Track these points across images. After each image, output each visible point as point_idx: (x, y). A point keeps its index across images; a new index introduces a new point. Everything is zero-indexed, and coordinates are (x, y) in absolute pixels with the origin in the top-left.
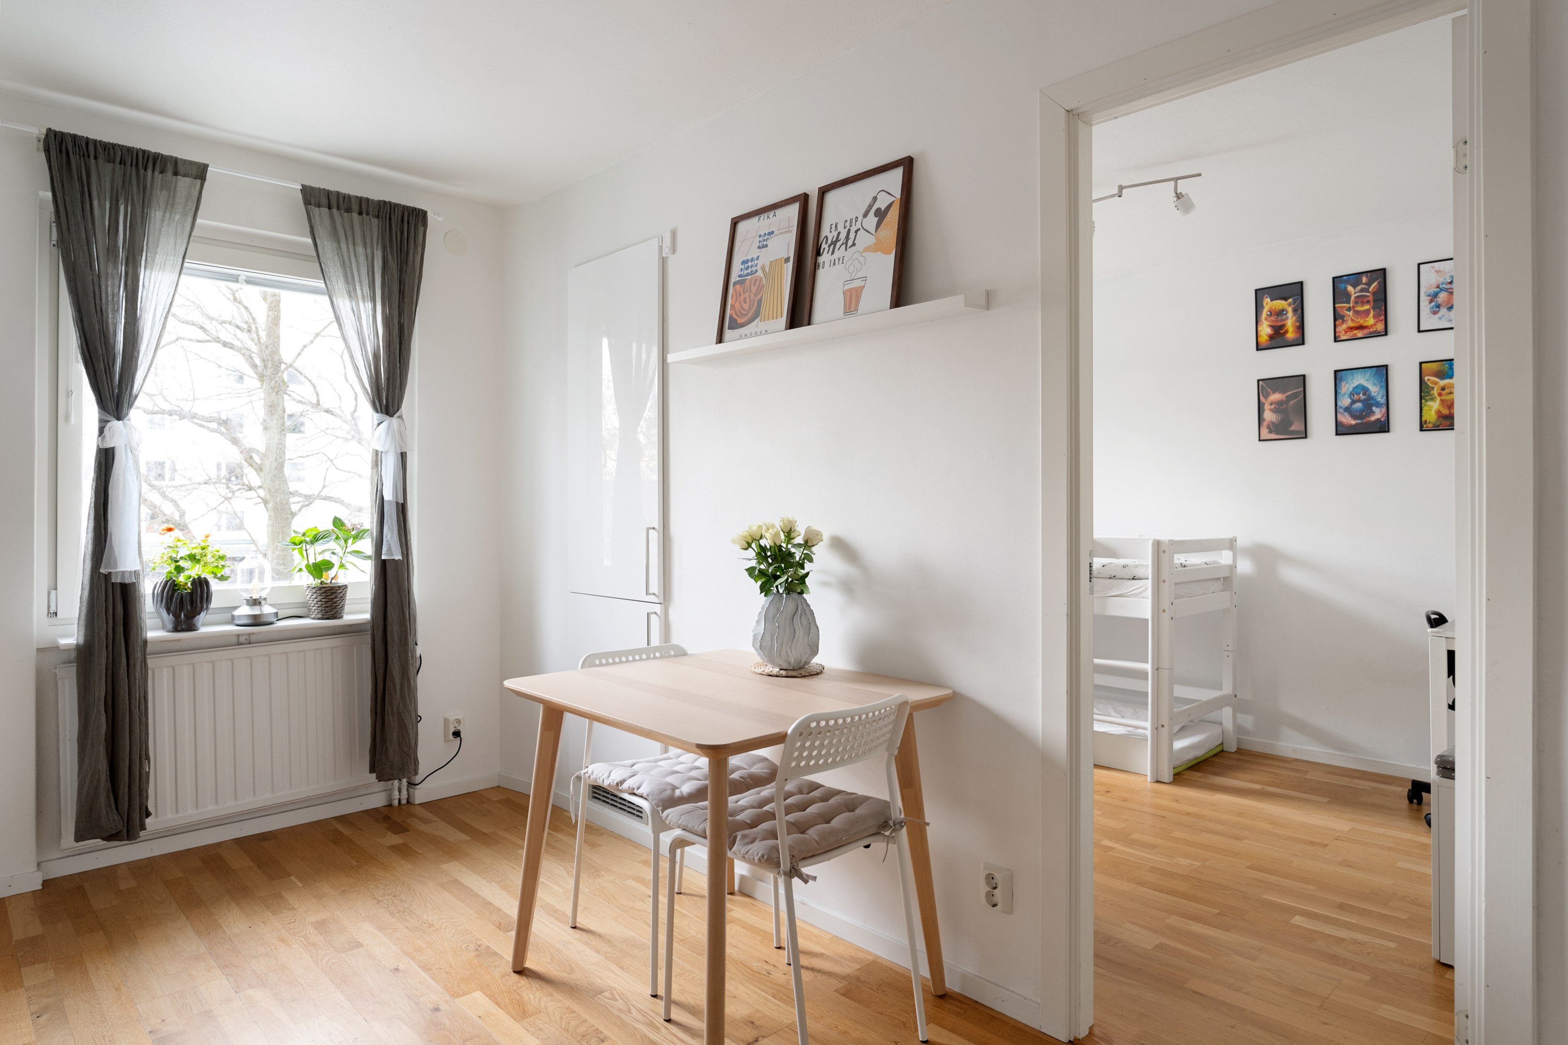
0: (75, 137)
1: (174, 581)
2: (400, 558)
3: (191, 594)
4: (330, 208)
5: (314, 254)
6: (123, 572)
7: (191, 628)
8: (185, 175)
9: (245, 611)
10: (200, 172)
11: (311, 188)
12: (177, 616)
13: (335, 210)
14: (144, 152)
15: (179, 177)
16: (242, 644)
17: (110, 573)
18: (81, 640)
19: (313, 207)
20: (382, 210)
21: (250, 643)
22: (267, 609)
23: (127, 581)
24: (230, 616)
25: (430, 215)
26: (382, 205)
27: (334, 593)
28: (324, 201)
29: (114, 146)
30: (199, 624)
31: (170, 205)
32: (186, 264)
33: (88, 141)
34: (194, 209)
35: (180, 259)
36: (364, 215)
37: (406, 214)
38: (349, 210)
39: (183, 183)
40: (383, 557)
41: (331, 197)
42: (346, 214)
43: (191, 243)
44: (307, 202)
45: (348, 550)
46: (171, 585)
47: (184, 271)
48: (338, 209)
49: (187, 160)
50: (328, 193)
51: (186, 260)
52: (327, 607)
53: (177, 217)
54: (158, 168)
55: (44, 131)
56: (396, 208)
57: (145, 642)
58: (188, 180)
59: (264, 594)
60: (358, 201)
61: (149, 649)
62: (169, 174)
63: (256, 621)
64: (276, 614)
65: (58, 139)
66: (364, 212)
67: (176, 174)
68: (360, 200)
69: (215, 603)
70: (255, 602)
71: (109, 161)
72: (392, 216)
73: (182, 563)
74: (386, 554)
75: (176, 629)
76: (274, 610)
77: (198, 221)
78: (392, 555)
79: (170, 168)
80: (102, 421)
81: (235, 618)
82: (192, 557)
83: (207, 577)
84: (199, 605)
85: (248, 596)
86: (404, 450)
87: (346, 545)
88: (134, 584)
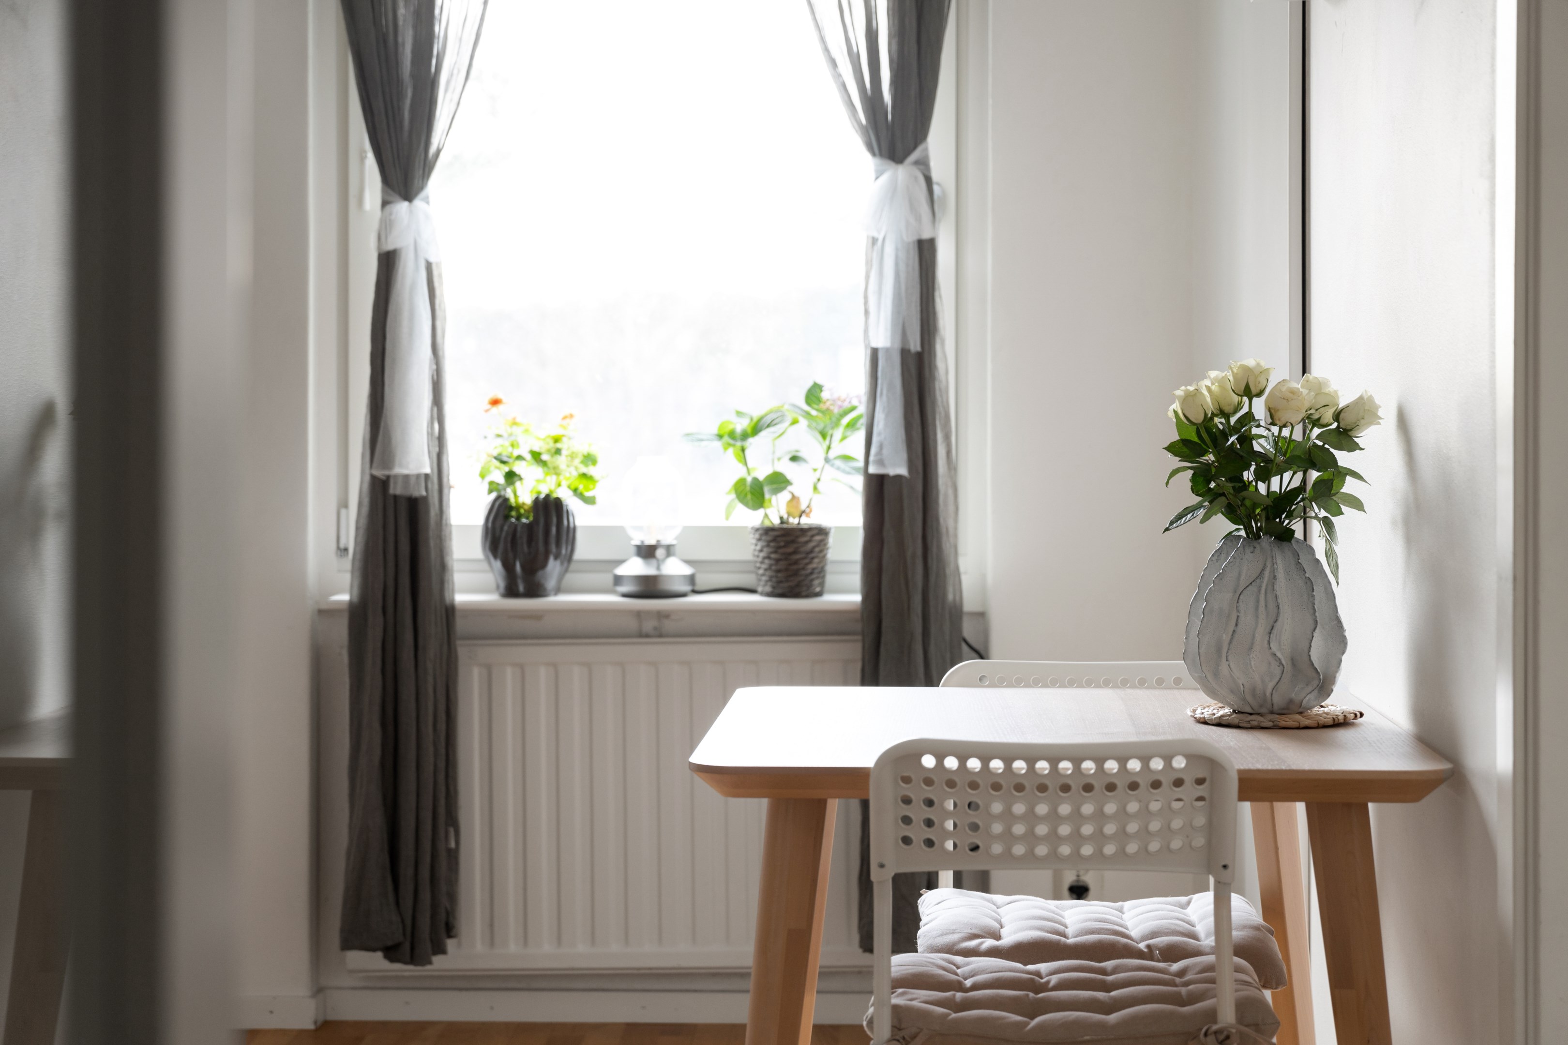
1: (506, 500)
2: (902, 470)
3: (530, 527)
6: (407, 477)
7: (535, 590)
9: (635, 567)
12: (508, 567)
16: (647, 636)
17: (388, 477)
18: (356, 599)
22: (674, 569)
23: (416, 494)
24: (612, 578)
30: (550, 584)
40: (872, 470)
45: (832, 454)
46: (500, 506)
57: (450, 611)
59: (668, 539)
61: (461, 625)
64: (691, 579)
69: (583, 550)
70: (647, 552)
73: (518, 468)
75: (511, 592)
76: (687, 570)
78: (883, 464)
80: (385, 204)
81: (618, 580)
82: (536, 456)
83: (564, 495)
84: (541, 548)
85: (638, 538)
86: (926, 235)
87: (827, 442)
88: (425, 499)
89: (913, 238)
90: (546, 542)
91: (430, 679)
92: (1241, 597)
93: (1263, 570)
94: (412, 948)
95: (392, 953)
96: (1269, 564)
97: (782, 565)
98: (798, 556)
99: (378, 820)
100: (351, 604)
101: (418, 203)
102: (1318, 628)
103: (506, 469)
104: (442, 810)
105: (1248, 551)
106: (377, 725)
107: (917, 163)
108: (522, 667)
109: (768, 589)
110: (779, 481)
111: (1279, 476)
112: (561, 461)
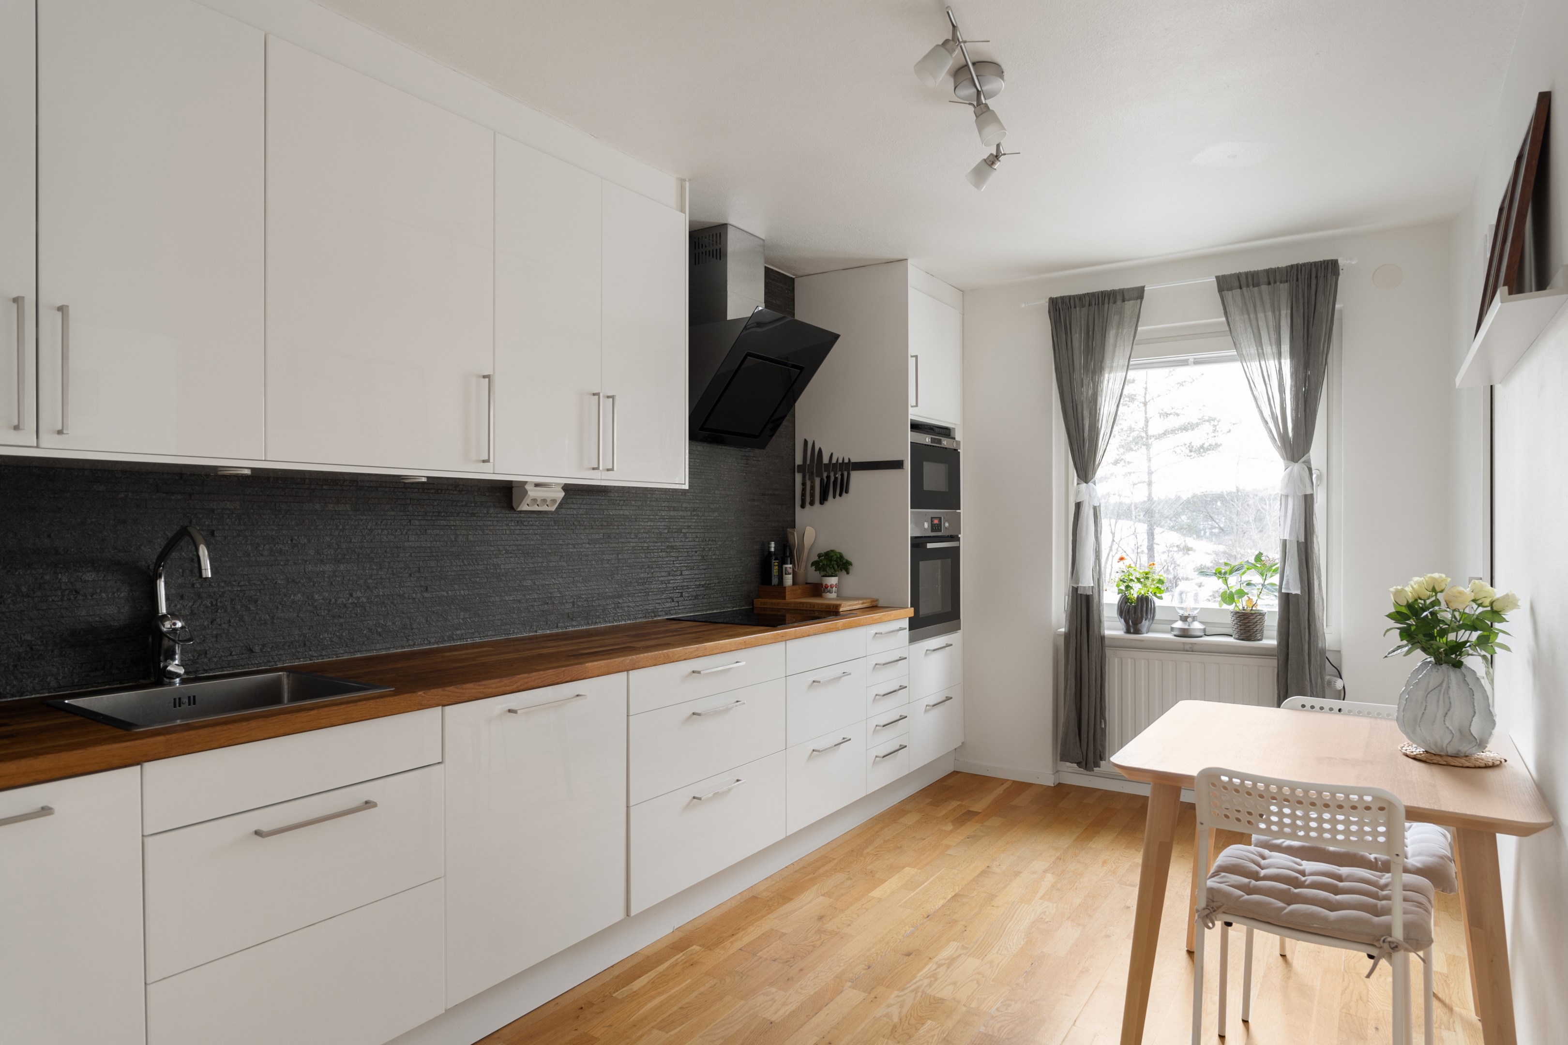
0: (1063, 298)
1: (1126, 597)
2: (1298, 592)
3: (1135, 607)
4: (1241, 288)
5: (1227, 329)
6: (1085, 587)
7: (1137, 632)
8: (1129, 300)
9: (1179, 624)
10: (1139, 293)
11: (1224, 277)
12: (1126, 622)
13: (1244, 289)
14: (1102, 292)
15: (1126, 302)
16: (1187, 651)
17: (1078, 587)
18: (1067, 631)
19: (1226, 292)
20: (1289, 274)
21: (1193, 651)
22: (1197, 626)
23: (1088, 594)
24: (1170, 628)
25: (1341, 262)
26: (1289, 270)
27: (1247, 618)
28: (1236, 284)
29: (1084, 295)
30: (1144, 630)
31: (1120, 325)
32: (1131, 363)
33: (1070, 297)
34: (1136, 322)
35: (1127, 360)
36: (1272, 284)
37: (1314, 270)
38: (1256, 285)
39: (1129, 305)
40: (1283, 591)
41: (1241, 279)
42: (1256, 289)
43: (1134, 346)
44: (1221, 290)
45: (1266, 583)
46: (1124, 598)
47: (1130, 367)
48: (1248, 286)
49: (1131, 288)
50: (1238, 276)
51: (1131, 360)
52: (1241, 630)
53: (1125, 331)
54: (1112, 300)
55: (1048, 300)
56: (1303, 268)
57: (1103, 638)
58: (1132, 302)
60: (1266, 274)
61: (1107, 642)
62: (1119, 303)
63: (1185, 634)
64: (1204, 630)
65: (1055, 302)
66: (1272, 281)
67: (1124, 301)
68: (1268, 272)
69: (1158, 616)
70: (1184, 619)
71: (1083, 307)
72: (1299, 277)
73: (1131, 584)
74: (1286, 588)
75: (1128, 632)
76: (1202, 627)
77: (1139, 328)
78: (1288, 589)
79: (1119, 297)
80: (1078, 484)
81: (1172, 629)
82: (1138, 580)
83: (1150, 595)
84: (1140, 615)
85: (1181, 612)
86: (1309, 492)
87: (1264, 577)
88: (1092, 595)
89: (1301, 494)
90: (1142, 614)
91: (1094, 664)
92: (1429, 695)
93: (1442, 682)
94: (1086, 764)
95: (1079, 764)
96: (1446, 679)
97: (1242, 627)
98: (1250, 624)
99: (1073, 715)
100: (1065, 633)
101: (1090, 484)
102: (1476, 715)
103: (1125, 584)
104: (1098, 713)
105: (1434, 671)
106: (1073, 680)
107: (1304, 462)
108: (1134, 659)
109: (1237, 637)
110: (1241, 593)
111: (1455, 633)
112: (1148, 582)
